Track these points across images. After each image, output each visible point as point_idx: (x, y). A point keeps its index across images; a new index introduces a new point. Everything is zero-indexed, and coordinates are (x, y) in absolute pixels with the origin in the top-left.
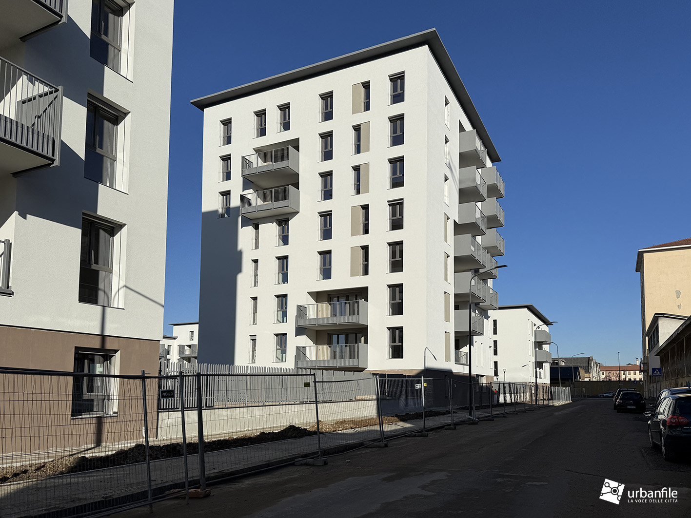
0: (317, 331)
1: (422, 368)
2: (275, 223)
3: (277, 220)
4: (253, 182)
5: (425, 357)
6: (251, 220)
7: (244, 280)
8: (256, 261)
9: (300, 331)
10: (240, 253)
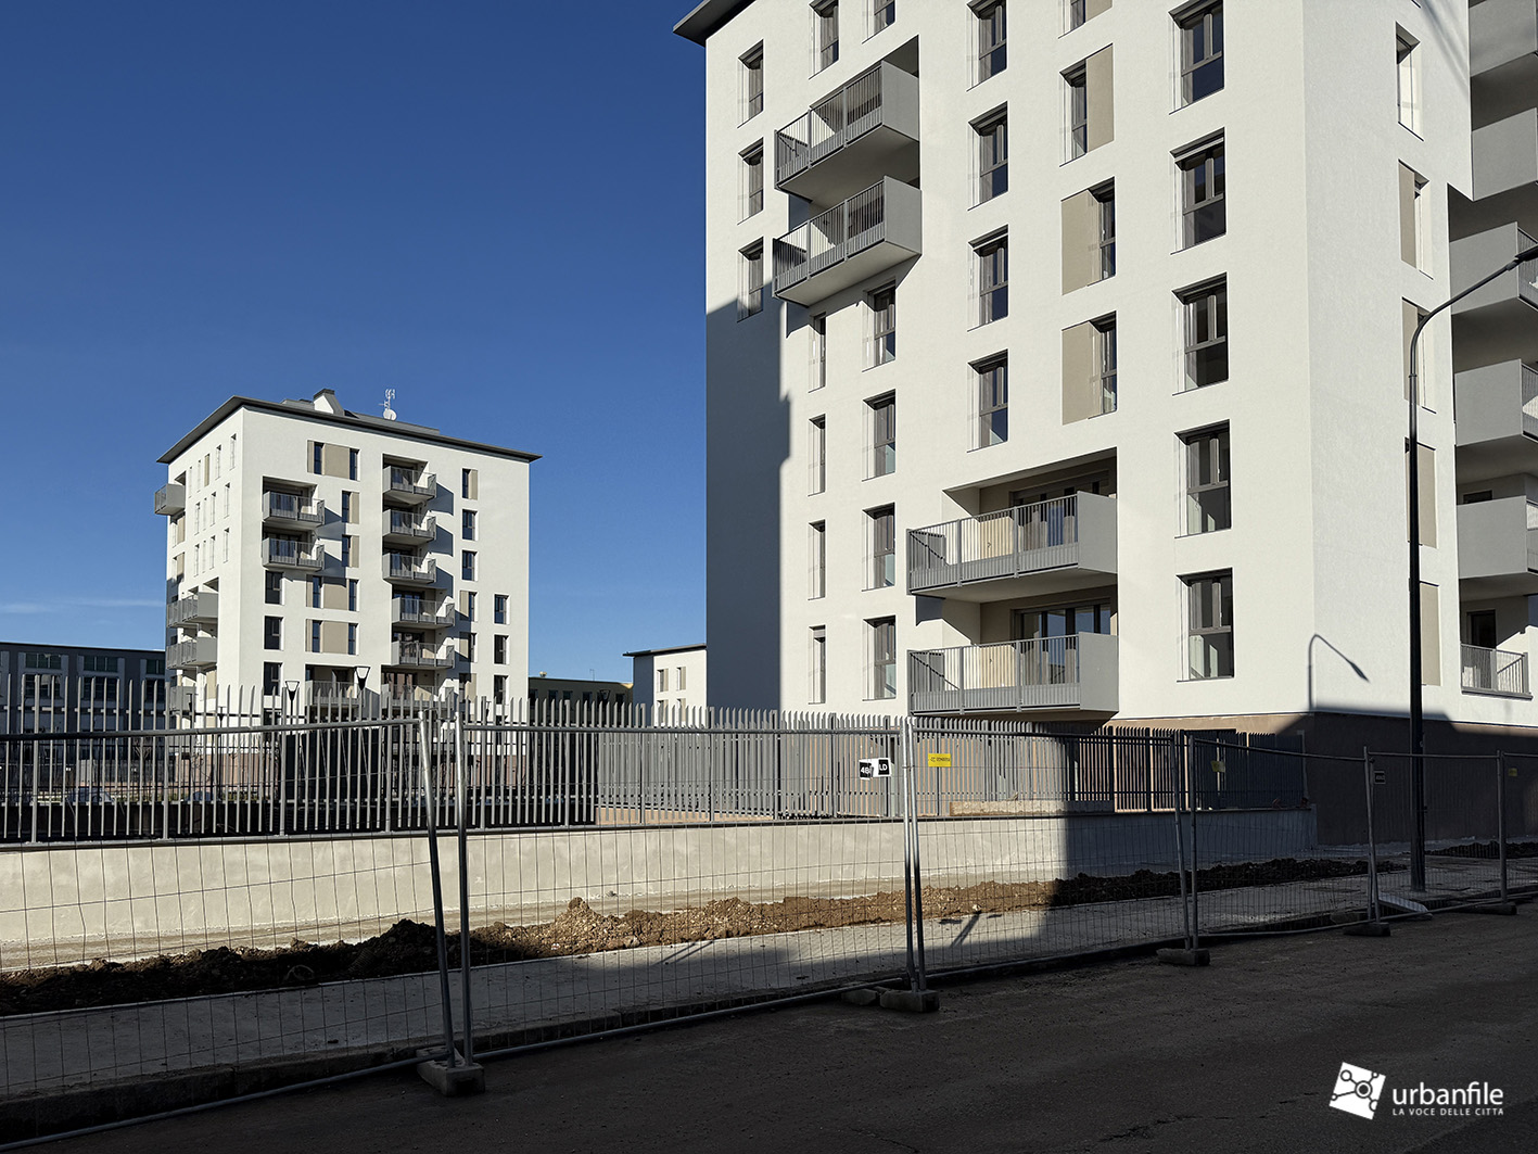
0: (982, 604)
1: (1300, 706)
2: (861, 303)
3: (869, 293)
4: (810, 201)
5: (1310, 667)
6: (807, 307)
7: (795, 477)
8: (820, 422)
9: (929, 606)
10: (786, 405)
